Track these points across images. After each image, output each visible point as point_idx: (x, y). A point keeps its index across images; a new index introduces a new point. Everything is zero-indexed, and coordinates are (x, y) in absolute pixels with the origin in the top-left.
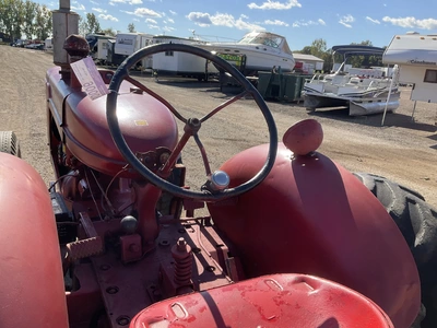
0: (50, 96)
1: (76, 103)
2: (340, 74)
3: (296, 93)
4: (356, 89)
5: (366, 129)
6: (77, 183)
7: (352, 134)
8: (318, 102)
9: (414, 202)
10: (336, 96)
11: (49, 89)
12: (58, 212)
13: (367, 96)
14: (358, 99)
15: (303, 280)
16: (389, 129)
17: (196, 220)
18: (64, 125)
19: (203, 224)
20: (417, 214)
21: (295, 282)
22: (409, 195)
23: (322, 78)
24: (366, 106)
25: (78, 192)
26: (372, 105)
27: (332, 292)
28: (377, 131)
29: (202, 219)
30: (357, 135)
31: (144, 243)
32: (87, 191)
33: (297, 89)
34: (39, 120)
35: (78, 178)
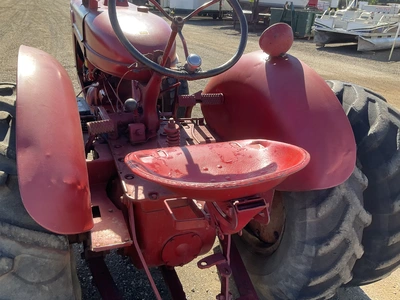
0: (74, 21)
1: (92, 20)
2: (352, 9)
3: (307, 29)
4: (366, 24)
5: (373, 63)
6: (98, 93)
7: (358, 68)
8: (327, 38)
9: (374, 101)
10: (345, 31)
11: (73, 15)
12: (83, 110)
13: (377, 31)
14: (367, 34)
15: (258, 143)
16: (395, 64)
17: (192, 120)
18: (84, 41)
19: (198, 123)
20: (375, 110)
21: (253, 144)
22: (371, 96)
23: (333, 14)
24: (374, 41)
25: (98, 100)
26: (381, 41)
27: (277, 147)
28: (383, 65)
29: (196, 119)
30: (362, 69)
31: (147, 131)
32: (105, 97)
33: (308, 25)
34: (69, 55)
35: (99, 88)
